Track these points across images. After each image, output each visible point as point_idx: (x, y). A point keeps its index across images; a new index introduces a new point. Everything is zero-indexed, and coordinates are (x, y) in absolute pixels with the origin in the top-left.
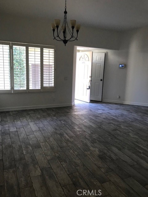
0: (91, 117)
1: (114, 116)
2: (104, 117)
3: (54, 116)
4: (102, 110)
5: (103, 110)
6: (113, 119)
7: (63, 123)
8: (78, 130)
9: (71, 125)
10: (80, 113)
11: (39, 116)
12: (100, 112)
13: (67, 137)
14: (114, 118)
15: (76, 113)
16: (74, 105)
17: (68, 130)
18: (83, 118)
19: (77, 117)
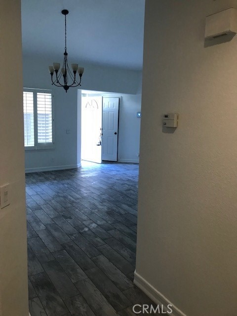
0: (101, 178)
1: (130, 177)
2: (118, 178)
3: (55, 179)
4: (116, 171)
5: (118, 171)
6: (129, 180)
7: (67, 186)
8: (85, 192)
9: (76, 188)
10: (88, 175)
11: (34, 181)
12: (114, 173)
13: (72, 199)
14: (130, 178)
15: (83, 176)
16: (81, 167)
17: (73, 193)
18: (92, 180)
19: (84, 180)
